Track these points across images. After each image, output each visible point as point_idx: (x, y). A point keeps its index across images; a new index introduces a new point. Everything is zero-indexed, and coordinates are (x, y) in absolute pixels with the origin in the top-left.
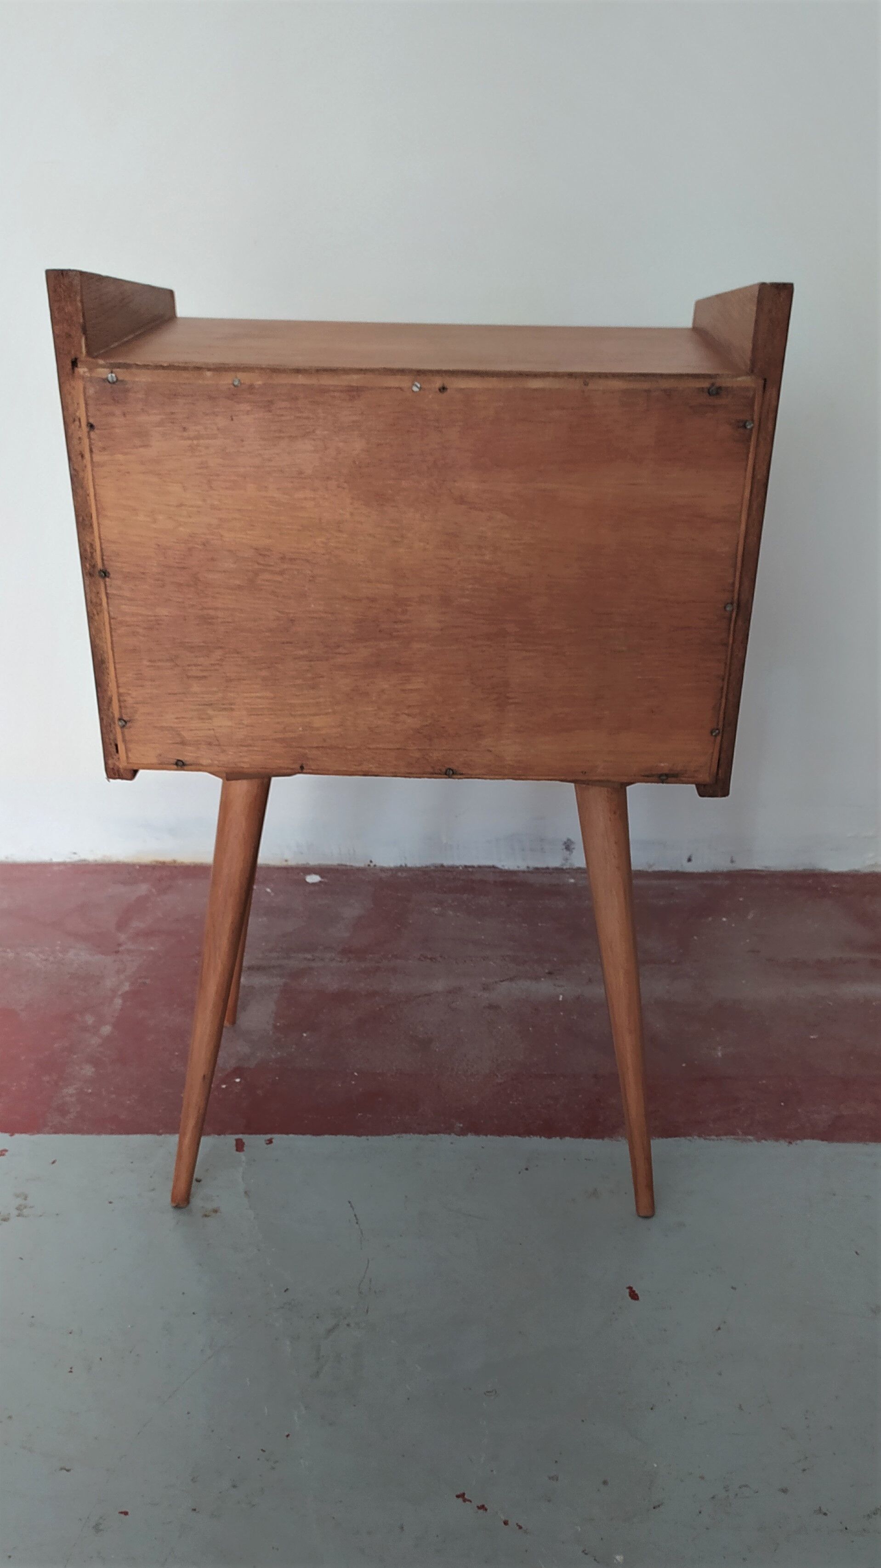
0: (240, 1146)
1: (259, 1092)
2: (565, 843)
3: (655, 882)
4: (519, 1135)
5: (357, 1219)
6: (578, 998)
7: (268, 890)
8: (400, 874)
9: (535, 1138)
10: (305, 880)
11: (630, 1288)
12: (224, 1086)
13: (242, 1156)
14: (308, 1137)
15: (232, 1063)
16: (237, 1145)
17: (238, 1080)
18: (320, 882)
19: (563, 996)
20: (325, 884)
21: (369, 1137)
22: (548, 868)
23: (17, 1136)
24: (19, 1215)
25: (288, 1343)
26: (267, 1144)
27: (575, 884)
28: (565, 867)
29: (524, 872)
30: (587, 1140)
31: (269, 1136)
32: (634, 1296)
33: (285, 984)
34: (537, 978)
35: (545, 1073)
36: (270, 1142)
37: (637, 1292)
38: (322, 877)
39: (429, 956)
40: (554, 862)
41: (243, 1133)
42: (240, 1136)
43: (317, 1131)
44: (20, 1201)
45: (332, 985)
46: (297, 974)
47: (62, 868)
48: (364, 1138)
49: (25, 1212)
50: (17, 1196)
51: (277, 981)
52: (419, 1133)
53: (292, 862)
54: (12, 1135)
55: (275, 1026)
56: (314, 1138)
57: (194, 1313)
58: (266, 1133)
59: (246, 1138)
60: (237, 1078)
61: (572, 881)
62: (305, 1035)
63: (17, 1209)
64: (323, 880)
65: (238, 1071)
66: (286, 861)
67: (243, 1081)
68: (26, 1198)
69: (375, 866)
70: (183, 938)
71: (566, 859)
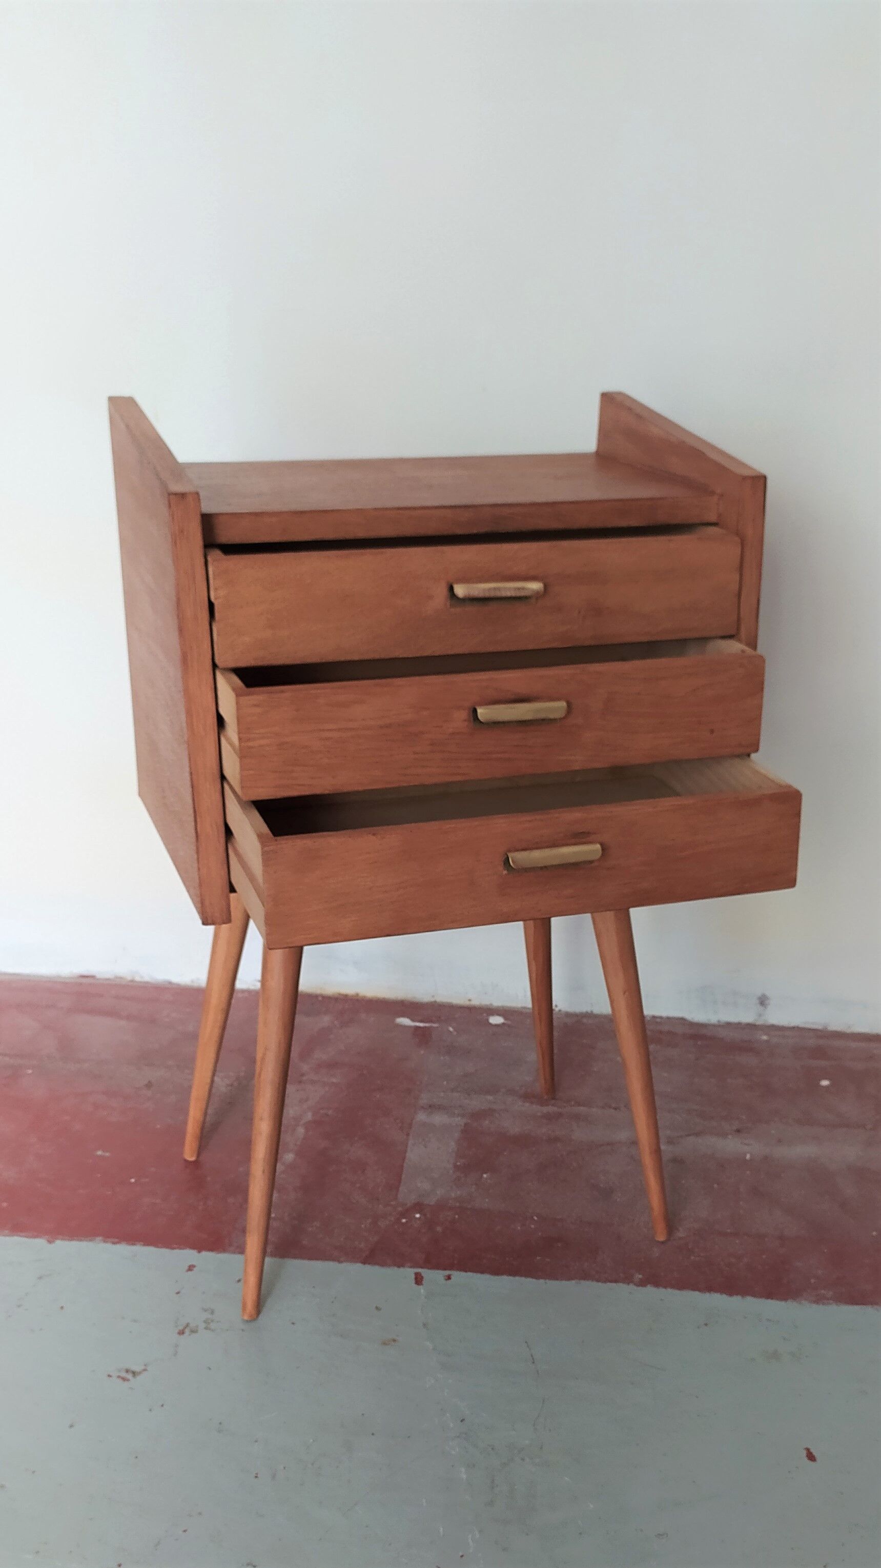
0: (419, 1280)
1: (439, 1229)
2: (760, 998)
3: (854, 1045)
4: (700, 1290)
5: (533, 1359)
6: (766, 1158)
7: (451, 1029)
8: (585, 1021)
9: (716, 1294)
10: (487, 1020)
11: (808, 1450)
12: (404, 1221)
13: (422, 1289)
14: (487, 1277)
15: (412, 1199)
16: (416, 1278)
17: (418, 1216)
18: (503, 1024)
19: (751, 1154)
20: (509, 1026)
21: (547, 1281)
22: (739, 1024)
23: (204, 1253)
24: (206, 1328)
25: (463, 1470)
26: (446, 1280)
27: (767, 1041)
28: (757, 1023)
29: (714, 1026)
30: (770, 1301)
31: (447, 1272)
32: (811, 1457)
33: (466, 1124)
34: (724, 1135)
35: (729, 1231)
36: (449, 1278)
37: (814, 1454)
38: (505, 1018)
39: (613, 1105)
40: (747, 1017)
41: (422, 1268)
42: (419, 1270)
43: (496, 1272)
44: (206, 1315)
45: (514, 1127)
46: (478, 1115)
47: (246, 995)
48: (542, 1281)
49: (213, 1326)
50: (205, 1310)
51: (459, 1121)
52: (598, 1281)
53: (476, 1002)
54: (199, 1252)
55: (455, 1166)
56: (492, 1277)
57: (373, 1434)
58: (445, 1269)
59: (424, 1272)
60: (417, 1213)
61: (765, 1038)
62: (485, 1176)
63: (205, 1322)
64: (506, 1022)
65: (419, 1206)
66: (470, 1000)
67: (423, 1217)
68: (212, 1312)
69: (560, 1011)
70: (365, 1072)
71: (760, 1015)
